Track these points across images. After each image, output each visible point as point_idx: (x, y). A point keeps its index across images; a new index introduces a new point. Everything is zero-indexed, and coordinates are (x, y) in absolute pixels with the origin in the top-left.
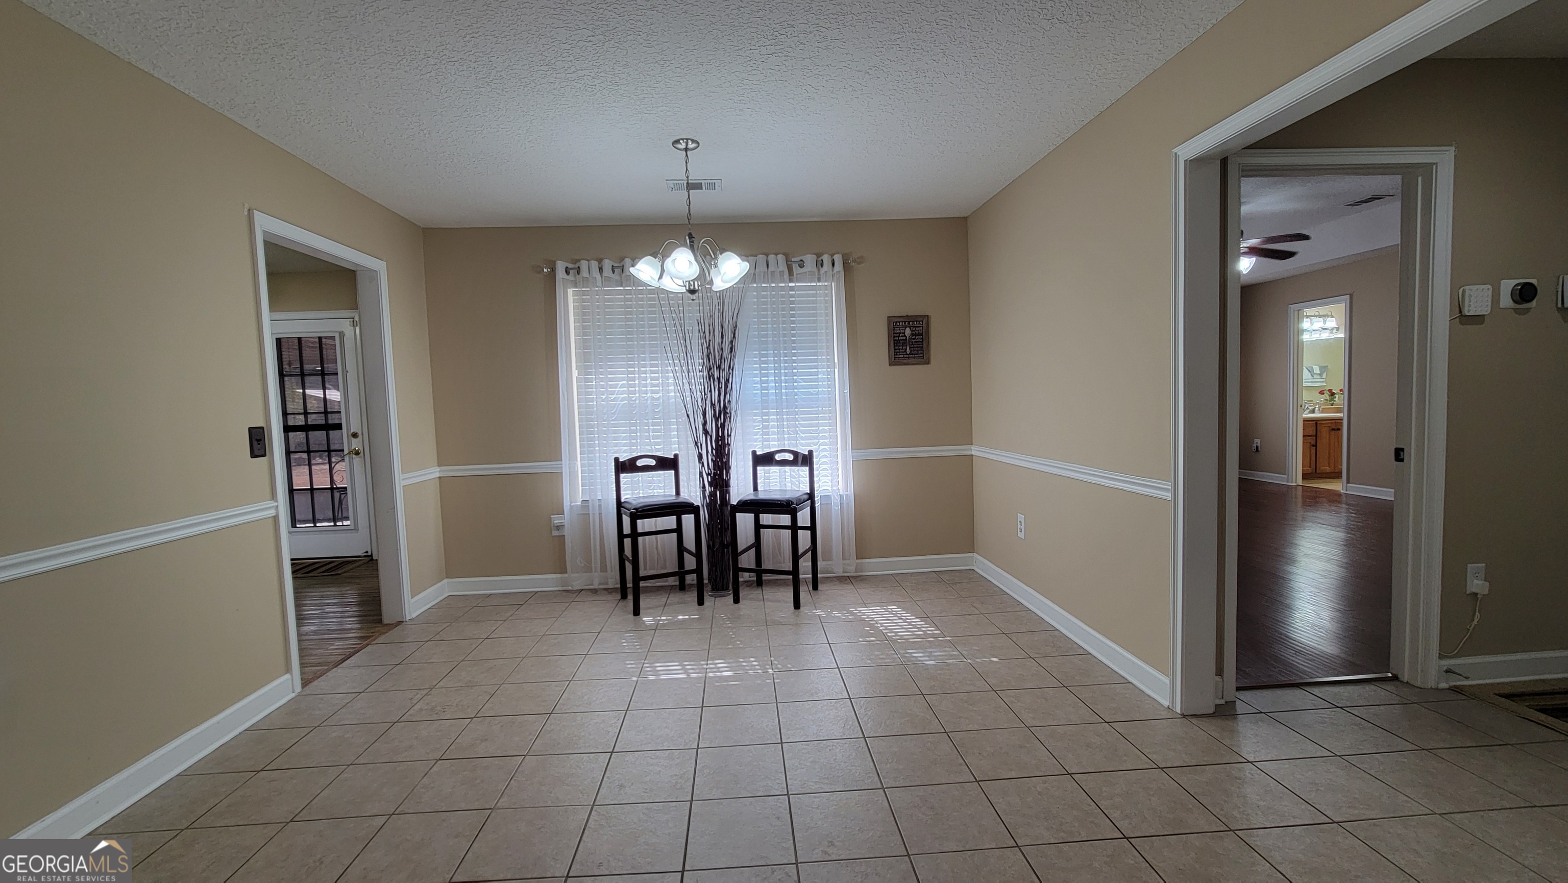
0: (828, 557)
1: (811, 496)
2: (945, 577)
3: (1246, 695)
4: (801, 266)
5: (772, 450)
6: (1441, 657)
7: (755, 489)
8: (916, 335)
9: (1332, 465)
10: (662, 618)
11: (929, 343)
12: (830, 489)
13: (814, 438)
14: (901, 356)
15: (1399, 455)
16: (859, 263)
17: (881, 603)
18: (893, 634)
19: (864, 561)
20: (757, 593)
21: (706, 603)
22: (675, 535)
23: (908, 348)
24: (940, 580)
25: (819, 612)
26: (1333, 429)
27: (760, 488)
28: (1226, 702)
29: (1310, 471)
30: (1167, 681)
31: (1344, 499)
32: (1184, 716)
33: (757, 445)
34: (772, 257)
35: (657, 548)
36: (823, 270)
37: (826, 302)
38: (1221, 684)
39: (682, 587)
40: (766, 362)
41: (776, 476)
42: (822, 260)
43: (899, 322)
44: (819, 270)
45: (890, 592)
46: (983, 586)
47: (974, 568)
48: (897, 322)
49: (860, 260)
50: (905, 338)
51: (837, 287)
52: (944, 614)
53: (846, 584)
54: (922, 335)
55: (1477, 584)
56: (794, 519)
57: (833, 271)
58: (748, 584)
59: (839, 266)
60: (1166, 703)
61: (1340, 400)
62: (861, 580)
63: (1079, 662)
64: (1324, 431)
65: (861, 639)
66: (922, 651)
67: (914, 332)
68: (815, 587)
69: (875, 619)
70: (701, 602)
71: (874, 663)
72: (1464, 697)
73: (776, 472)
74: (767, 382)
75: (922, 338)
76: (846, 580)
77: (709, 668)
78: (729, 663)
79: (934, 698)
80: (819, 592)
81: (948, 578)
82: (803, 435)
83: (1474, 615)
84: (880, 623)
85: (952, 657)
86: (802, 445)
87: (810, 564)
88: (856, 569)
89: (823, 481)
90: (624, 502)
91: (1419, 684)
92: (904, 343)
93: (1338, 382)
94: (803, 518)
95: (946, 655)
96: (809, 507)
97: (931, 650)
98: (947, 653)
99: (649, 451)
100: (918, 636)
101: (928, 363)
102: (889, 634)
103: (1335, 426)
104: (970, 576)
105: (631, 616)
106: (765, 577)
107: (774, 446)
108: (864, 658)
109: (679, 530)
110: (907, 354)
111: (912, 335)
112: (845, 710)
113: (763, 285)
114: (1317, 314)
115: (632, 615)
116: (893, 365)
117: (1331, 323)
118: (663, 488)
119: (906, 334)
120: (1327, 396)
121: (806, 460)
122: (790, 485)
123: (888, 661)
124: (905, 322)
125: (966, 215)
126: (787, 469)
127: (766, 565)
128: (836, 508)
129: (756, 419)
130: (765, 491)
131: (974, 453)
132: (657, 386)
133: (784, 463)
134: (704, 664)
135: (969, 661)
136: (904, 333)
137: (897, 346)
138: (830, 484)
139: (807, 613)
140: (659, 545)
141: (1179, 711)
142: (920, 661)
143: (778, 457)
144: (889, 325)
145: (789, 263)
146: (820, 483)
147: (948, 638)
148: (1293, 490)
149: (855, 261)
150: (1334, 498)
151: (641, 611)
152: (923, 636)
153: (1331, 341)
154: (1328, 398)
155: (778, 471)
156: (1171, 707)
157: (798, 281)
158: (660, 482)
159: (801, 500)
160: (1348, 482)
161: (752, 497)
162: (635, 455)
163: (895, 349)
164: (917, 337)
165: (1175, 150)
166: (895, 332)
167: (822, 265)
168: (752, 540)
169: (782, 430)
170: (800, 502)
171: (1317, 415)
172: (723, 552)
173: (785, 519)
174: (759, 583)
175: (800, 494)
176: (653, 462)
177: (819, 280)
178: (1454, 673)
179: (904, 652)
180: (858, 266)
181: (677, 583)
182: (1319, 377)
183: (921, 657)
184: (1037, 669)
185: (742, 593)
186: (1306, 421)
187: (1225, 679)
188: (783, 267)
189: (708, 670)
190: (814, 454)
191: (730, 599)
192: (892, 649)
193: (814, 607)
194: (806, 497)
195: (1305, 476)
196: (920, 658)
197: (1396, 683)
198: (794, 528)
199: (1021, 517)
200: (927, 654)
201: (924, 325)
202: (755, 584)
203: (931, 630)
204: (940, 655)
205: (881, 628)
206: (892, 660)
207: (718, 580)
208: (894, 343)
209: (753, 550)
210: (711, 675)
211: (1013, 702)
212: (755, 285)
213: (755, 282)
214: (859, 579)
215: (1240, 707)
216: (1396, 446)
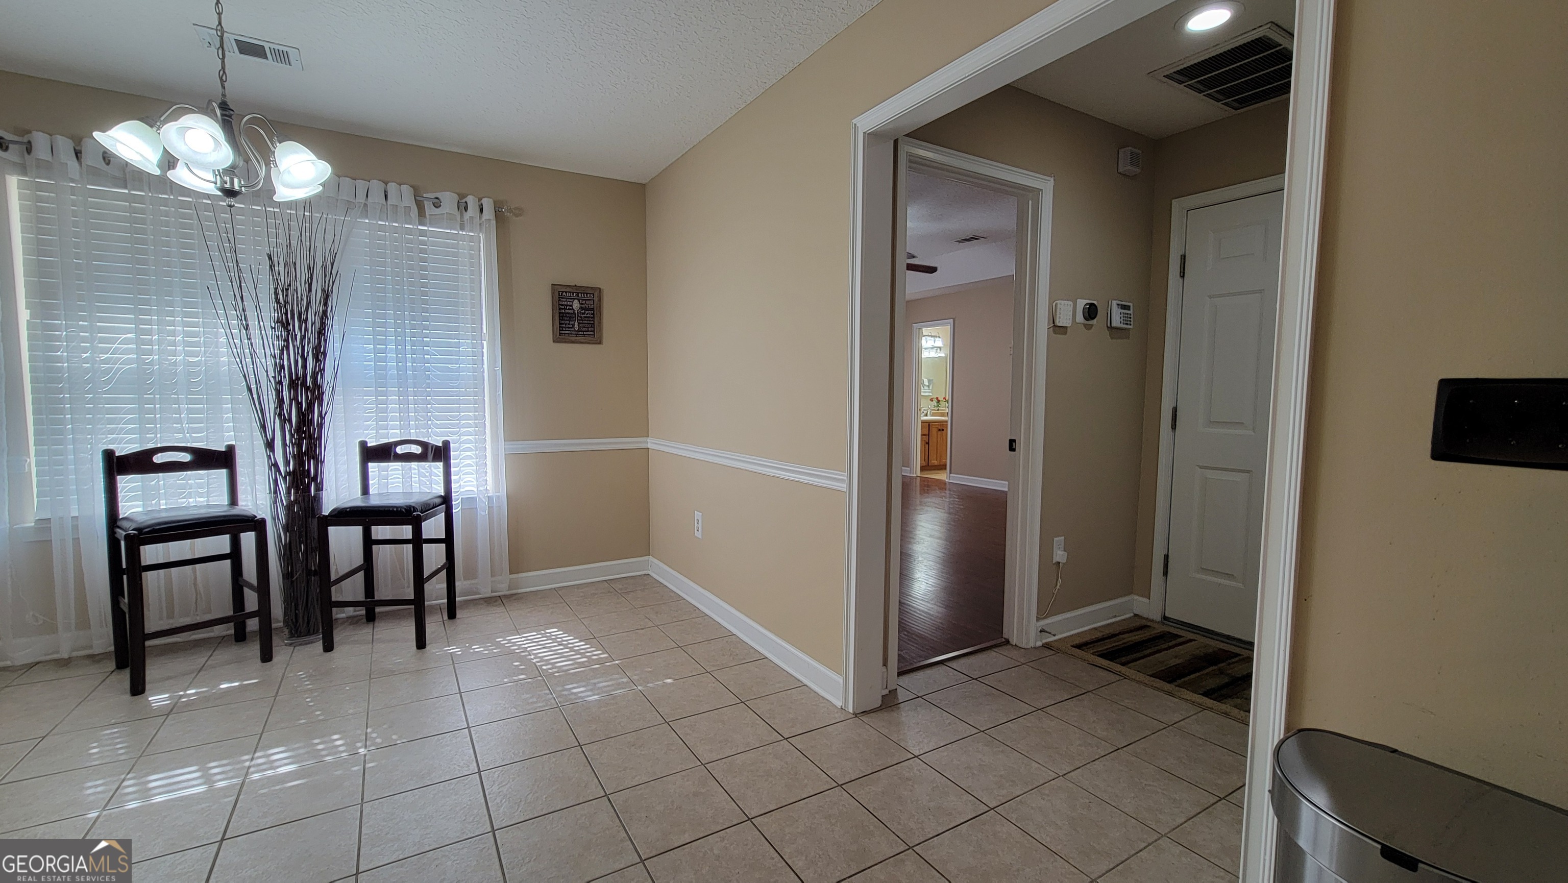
0: (471, 573)
1: (446, 500)
2: (618, 586)
3: (906, 680)
4: (437, 205)
5: (391, 440)
6: (1038, 619)
7: (365, 490)
8: (586, 309)
9: (938, 460)
10: (189, 692)
11: (600, 319)
12: (475, 490)
13: (453, 426)
14: (566, 332)
15: (1012, 445)
16: (517, 216)
17: (539, 627)
18: (549, 666)
19: (521, 575)
20: (365, 632)
21: (276, 659)
22: (228, 562)
23: (576, 324)
24: (612, 590)
25: (453, 649)
26: (939, 430)
27: (372, 491)
28: (890, 691)
29: (925, 465)
30: (840, 680)
31: (948, 487)
32: (856, 715)
33: (368, 434)
34: (392, 187)
35: (195, 584)
36: (467, 216)
37: (471, 256)
38: (886, 673)
39: (240, 636)
40: (384, 325)
41: (399, 474)
42: (466, 202)
43: (566, 292)
44: (462, 215)
45: (551, 610)
46: (658, 592)
47: (650, 573)
48: (563, 292)
49: (519, 212)
50: (572, 311)
51: (487, 240)
52: (614, 631)
53: (496, 606)
54: (593, 309)
55: (1060, 555)
56: (417, 531)
57: (480, 218)
58: (353, 621)
59: (489, 213)
60: (839, 704)
61: (945, 408)
62: (515, 599)
63: (756, 669)
64: (934, 431)
65: (506, 680)
66: (584, 684)
67: (583, 306)
68: (452, 615)
69: (529, 649)
70: (267, 656)
71: (519, 712)
72: (1053, 652)
73: (398, 470)
74: (384, 351)
75: (593, 314)
76: (496, 601)
77: (254, 766)
78: (293, 750)
79: (594, 747)
80: (457, 621)
81: (621, 587)
82: (438, 422)
83: (1057, 580)
84: (534, 654)
85: (619, 686)
86: (437, 435)
87: (445, 585)
88: (509, 586)
89: (465, 480)
90: (123, 519)
91: (1024, 646)
92: (571, 317)
93: (943, 391)
94: (433, 527)
95: (613, 685)
96: (444, 513)
97: (595, 681)
98: (613, 682)
99: (179, 440)
100: (582, 665)
101: (600, 342)
102: (544, 667)
103: (941, 427)
104: (644, 582)
105: (128, 697)
106: (378, 610)
107: (394, 435)
108: (507, 706)
109: (235, 555)
110: (575, 331)
111: (582, 308)
112: (471, 793)
113: (380, 223)
114: (930, 334)
115: (129, 694)
116: (557, 342)
117: (939, 343)
118: (205, 495)
119: (574, 307)
120: (935, 403)
121: (441, 453)
122: (418, 485)
123: (539, 705)
124: (573, 293)
125: (644, 182)
126: (414, 465)
127: (381, 594)
128: (482, 513)
129: (368, 400)
130: (380, 494)
131: (650, 446)
132: (196, 345)
133: (408, 457)
134: (247, 760)
135: (639, 688)
136: (571, 306)
137: (562, 320)
138: (475, 483)
139: (435, 653)
140: (199, 578)
141: (851, 711)
142: (581, 698)
143: (400, 450)
144: (553, 293)
145: (418, 198)
146: (462, 483)
147: (617, 662)
148: (914, 480)
149: (510, 210)
150: (941, 485)
151: (148, 687)
152: (586, 664)
153: (936, 359)
154: (936, 404)
155: (400, 468)
156: (843, 708)
157: (431, 225)
158: (200, 486)
159: (429, 505)
160: (950, 473)
161: (359, 503)
162: (151, 446)
163: (560, 324)
164: (587, 312)
165: (854, 121)
166: (562, 303)
167: (466, 209)
168: (359, 560)
169: (407, 414)
170: (428, 509)
171: (929, 418)
172: (308, 582)
173: (406, 531)
174: (371, 617)
175: (430, 497)
176: (186, 457)
177: (462, 229)
178: (1046, 632)
179: (560, 688)
180: (514, 218)
181: (232, 632)
182: (927, 388)
183: (582, 692)
184: (713, 685)
185: (337, 637)
186: (923, 422)
187: (889, 669)
188: (408, 200)
189: (252, 770)
190: (452, 445)
191: (319, 645)
192: (546, 688)
193: (446, 644)
194: (438, 501)
195: (923, 469)
196: (580, 695)
197: (1009, 647)
198: (418, 541)
199: (698, 515)
200: (590, 687)
201: (596, 299)
202: (365, 620)
203: (599, 654)
204: (605, 687)
205: (534, 661)
206: (544, 704)
207: (300, 620)
208: (560, 317)
209: (361, 575)
210: (256, 776)
211: (687, 734)
212: (367, 221)
213: (367, 217)
214: (514, 598)
215: (902, 695)
216: (1009, 438)
